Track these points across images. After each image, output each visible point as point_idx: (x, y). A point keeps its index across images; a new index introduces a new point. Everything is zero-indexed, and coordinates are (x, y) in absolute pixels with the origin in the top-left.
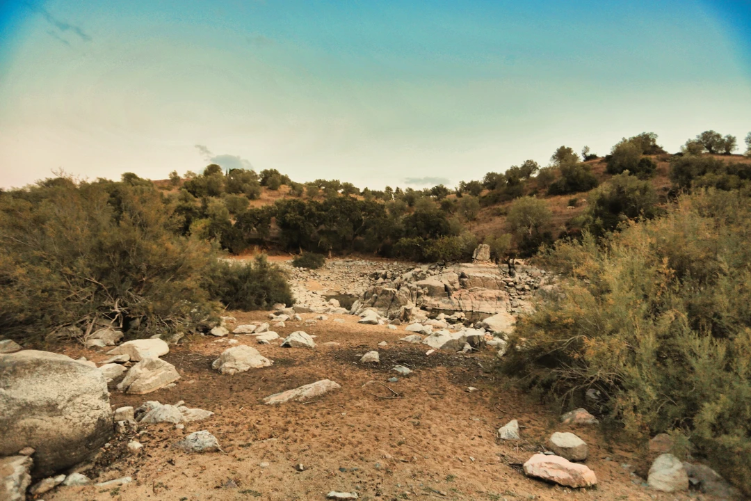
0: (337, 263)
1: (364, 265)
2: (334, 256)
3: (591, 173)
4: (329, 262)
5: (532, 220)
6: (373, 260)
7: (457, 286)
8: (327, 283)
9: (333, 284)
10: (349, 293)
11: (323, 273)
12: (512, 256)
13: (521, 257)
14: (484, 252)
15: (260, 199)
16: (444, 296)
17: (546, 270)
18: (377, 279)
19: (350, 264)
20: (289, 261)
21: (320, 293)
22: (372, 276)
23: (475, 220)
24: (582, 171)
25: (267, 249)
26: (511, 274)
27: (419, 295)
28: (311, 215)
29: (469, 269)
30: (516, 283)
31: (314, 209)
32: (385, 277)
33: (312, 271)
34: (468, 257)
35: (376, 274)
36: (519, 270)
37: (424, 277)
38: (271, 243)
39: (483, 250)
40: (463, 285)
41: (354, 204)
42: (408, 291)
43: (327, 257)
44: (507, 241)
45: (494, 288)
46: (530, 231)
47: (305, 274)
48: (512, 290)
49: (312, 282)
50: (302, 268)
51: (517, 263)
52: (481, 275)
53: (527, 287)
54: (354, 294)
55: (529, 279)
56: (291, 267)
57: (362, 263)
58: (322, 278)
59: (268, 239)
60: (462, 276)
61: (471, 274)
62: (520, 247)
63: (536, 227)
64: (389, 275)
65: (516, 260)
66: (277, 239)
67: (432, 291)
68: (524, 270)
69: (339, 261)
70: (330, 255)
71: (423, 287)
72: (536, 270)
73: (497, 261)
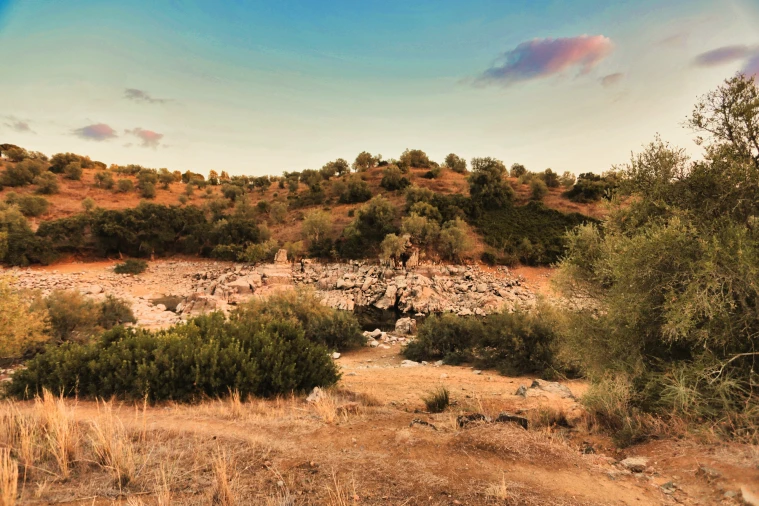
0: (160, 266)
1: (186, 266)
2: (156, 259)
3: (368, 189)
4: (152, 265)
5: (317, 230)
6: (195, 261)
7: (260, 284)
8: (153, 286)
9: (158, 287)
10: (173, 294)
11: (147, 277)
12: (304, 257)
14: (282, 255)
15: (58, 193)
16: (248, 292)
17: (327, 266)
18: (199, 279)
19: (174, 266)
20: (109, 268)
21: (146, 297)
22: (194, 277)
23: (283, 222)
24: (360, 187)
25: (81, 255)
26: (302, 270)
27: (230, 294)
28: (130, 224)
29: (270, 270)
30: (304, 278)
31: (133, 219)
32: (205, 278)
33: (135, 276)
34: (270, 258)
35: (198, 275)
36: (308, 267)
37: (235, 279)
38: (86, 250)
40: (265, 283)
41: (174, 212)
42: (221, 291)
43: (150, 259)
44: (299, 246)
45: (286, 283)
46: (317, 237)
47: (130, 280)
48: (301, 283)
49: (137, 287)
50: (125, 275)
51: (306, 262)
52: (277, 275)
53: (310, 281)
54: (178, 294)
55: (314, 274)
56: (113, 274)
57: (185, 264)
58: (147, 282)
59: (82, 246)
60: (264, 276)
61: (270, 275)
62: (311, 250)
63: (320, 234)
64: (209, 275)
65: (306, 260)
66: (92, 244)
67: (240, 290)
68: (311, 267)
69: (163, 264)
70: (152, 258)
71: (233, 287)
72: (319, 267)
73: (293, 261)
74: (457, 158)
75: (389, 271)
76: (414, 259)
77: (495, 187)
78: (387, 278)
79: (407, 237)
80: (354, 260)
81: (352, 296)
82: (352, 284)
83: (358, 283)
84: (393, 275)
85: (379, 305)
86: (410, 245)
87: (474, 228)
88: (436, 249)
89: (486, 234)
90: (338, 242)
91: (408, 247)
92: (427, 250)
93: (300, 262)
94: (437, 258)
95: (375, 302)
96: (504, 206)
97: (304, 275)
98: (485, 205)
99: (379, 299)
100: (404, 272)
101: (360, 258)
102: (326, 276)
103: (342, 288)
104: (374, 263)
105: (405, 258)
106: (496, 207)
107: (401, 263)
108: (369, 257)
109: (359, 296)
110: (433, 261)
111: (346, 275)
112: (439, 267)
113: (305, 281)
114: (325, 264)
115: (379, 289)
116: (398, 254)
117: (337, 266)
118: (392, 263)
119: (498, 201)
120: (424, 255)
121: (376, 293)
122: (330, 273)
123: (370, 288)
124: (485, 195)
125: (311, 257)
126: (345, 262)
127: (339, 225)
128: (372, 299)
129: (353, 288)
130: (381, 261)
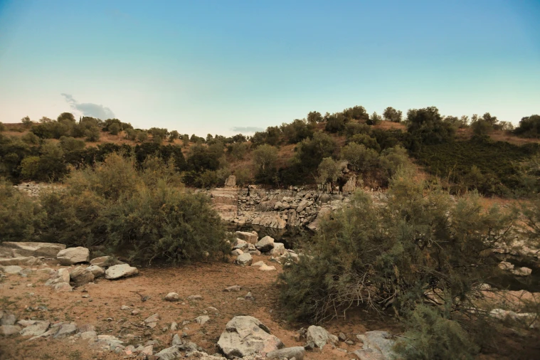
5: (264, 161)
13: (256, 184)
14: (232, 180)
17: (269, 192)
29: (218, 191)
30: (247, 201)
34: (222, 183)
36: (253, 192)
39: (231, 179)
45: (230, 204)
46: (263, 166)
51: (252, 188)
52: (223, 196)
53: (253, 203)
55: (258, 198)
62: (257, 178)
63: (267, 164)
65: (252, 186)
68: (256, 192)
72: (263, 192)
73: (241, 186)
74: (394, 110)
75: (326, 195)
76: (351, 184)
77: (435, 124)
78: (323, 201)
79: (345, 163)
80: (294, 186)
81: (285, 217)
82: (288, 206)
83: (294, 205)
84: (329, 199)
85: (311, 227)
86: (348, 171)
87: (414, 159)
88: (374, 175)
89: (427, 165)
90: (281, 170)
91: (345, 173)
92: (364, 177)
93: (247, 187)
94: (375, 184)
95: (308, 223)
96: (444, 140)
97: (248, 198)
98: (424, 140)
99: (313, 220)
100: (341, 196)
101: (300, 184)
102: (267, 200)
103: (278, 210)
104: (312, 188)
105: (342, 182)
106: (436, 141)
107: (338, 188)
108: (307, 183)
109: (293, 217)
110: (371, 187)
111: (285, 198)
112: (377, 193)
113: (248, 203)
114: (269, 190)
115: (314, 211)
116: (335, 179)
117: (278, 191)
118: (329, 187)
119: (437, 135)
120: (361, 181)
121: (310, 215)
122: (271, 197)
123: (304, 209)
124: (424, 131)
125: (256, 183)
126: (286, 188)
127: (285, 159)
128: (306, 220)
129: (288, 209)
130: (319, 186)
